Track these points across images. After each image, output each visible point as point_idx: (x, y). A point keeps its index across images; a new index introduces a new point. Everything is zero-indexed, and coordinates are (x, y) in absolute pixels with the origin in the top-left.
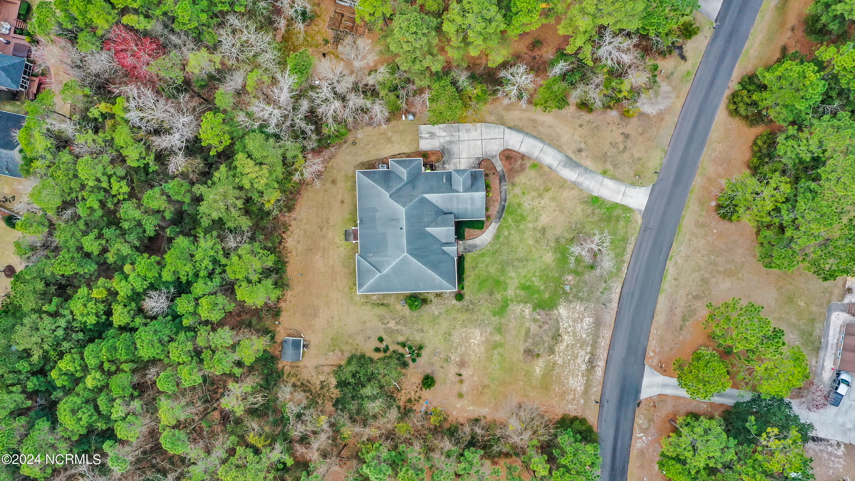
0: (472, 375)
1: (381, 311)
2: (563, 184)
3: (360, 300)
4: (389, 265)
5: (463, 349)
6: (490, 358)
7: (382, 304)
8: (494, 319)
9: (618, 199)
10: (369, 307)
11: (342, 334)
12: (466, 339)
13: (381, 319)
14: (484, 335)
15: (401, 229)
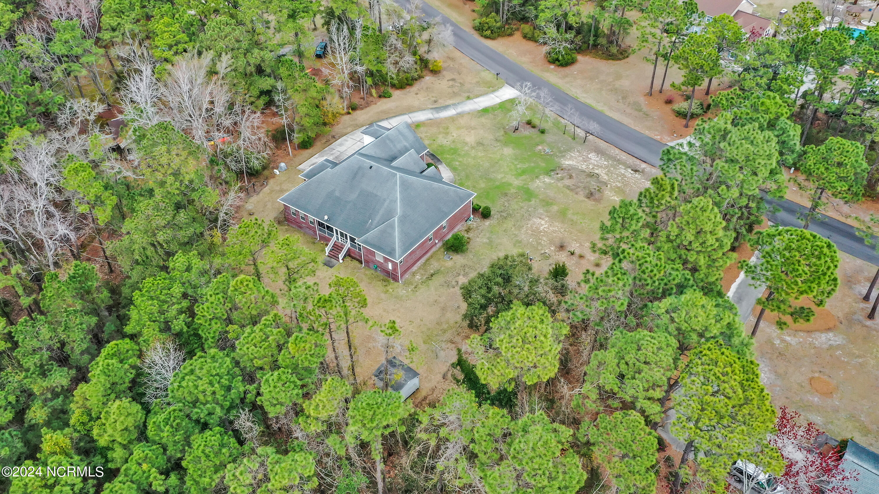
0: (581, 245)
1: (438, 280)
2: (452, 119)
3: (408, 292)
4: (396, 201)
5: (544, 238)
6: (573, 223)
7: (432, 275)
8: (533, 202)
9: (498, 101)
10: (423, 289)
11: (429, 329)
12: (536, 233)
13: (448, 284)
14: (543, 217)
15: (371, 167)
